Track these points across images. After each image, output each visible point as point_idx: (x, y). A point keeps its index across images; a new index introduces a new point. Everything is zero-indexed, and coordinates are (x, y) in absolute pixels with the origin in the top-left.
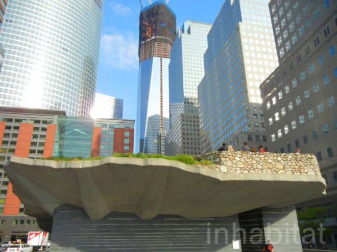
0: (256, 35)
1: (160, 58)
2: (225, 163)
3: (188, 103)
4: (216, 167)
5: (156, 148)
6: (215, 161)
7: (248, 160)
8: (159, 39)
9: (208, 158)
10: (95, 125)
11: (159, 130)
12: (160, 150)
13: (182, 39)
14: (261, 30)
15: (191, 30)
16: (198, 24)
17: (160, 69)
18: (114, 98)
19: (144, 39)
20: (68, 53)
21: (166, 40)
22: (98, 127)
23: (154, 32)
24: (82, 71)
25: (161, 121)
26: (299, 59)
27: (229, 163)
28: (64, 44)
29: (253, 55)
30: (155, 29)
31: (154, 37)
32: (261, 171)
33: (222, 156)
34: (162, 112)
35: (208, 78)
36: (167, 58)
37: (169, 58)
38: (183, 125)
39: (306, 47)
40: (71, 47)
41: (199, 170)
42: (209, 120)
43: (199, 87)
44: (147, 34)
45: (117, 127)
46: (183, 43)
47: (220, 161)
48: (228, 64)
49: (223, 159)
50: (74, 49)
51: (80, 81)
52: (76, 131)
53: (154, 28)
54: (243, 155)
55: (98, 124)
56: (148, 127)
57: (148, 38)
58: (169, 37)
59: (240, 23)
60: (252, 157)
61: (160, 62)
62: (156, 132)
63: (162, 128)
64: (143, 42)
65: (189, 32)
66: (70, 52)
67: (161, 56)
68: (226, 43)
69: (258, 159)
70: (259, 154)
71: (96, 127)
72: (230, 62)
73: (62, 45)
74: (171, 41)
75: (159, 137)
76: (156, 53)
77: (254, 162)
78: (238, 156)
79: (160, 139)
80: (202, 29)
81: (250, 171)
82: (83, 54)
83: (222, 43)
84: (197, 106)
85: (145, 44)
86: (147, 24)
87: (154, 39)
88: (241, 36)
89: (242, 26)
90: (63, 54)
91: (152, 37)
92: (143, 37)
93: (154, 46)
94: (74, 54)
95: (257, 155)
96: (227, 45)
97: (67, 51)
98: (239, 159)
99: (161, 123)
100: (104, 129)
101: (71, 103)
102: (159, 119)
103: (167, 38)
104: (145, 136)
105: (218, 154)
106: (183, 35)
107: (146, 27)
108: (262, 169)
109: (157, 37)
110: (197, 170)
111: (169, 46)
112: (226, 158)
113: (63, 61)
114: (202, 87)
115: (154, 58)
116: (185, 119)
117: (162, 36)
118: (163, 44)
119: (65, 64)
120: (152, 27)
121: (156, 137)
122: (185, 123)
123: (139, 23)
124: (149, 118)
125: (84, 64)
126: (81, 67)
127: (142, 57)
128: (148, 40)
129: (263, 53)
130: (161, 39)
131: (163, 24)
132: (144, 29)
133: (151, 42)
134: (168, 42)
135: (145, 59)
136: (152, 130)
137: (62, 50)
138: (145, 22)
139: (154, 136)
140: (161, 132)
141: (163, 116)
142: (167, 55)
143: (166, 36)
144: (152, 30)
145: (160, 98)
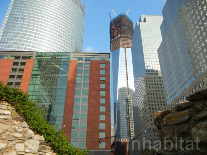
1: (124, 48)
5: (125, 108)
8: (123, 36)
10: (72, 59)
11: (126, 95)
12: (128, 109)
13: (140, 26)
19: (113, 38)
22: (74, 60)
23: (120, 32)
31: (119, 36)
37: (130, 48)
40: (64, 35)
43: (158, 51)
44: (115, 34)
45: (93, 59)
50: (66, 36)
53: (119, 30)
56: (119, 93)
57: (115, 37)
58: (129, 35)
61: (124, 51)
62: (125, 97)
63: (128, 94)
64: (112, 40)
65: (145, 21)
66: (63, 37)
73: (58, 33)
74: (131, 37)
75: (127, 101)
76: (122, 45)
79: (128, 102)
82: (72, 39)
85: (114, 41)
86: (115, 28)
87: (119, 37)
90: (58, 38)
91: (118, 35)
92: (113, 36)
93: (120, 41)
94: (65, 39)
97: (61, 36)
100: (80, 62)
102: (125, 90)
103: (128, 35)
104: (117, 100)
106: (140, 23)
109: (122, 35)
111: (130, 40)
113: (59, 43)
115: (120, 48)
117: (125, 34)
118: (126, 40)
119: (59, 45)
120: (118, 30)
121: (125, 100)
124: (119, 90)
127: (113, 48)
128: (116, 38)
130: (124, 36)
131: (125, 27)
132: (113, 31)
133: (118, 39)
134: (129, 38)
135: (114, 49)
136: (121, 95)
137: (57, 36)
138: (113, 27)
139: (123, 99)
140: (128, 96)
141: (129, 88)
142: (129, 46)
143: (127, 34)
144: (118, 31)
145: (126, 74)
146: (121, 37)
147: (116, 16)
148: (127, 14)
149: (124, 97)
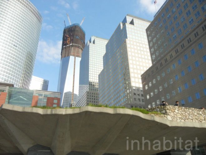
0: (135, 47)
1: (74, 57)
2: (169, 114)
3: (91, 85)
4: (164, 116)
6: (162, 112)
7: (183, 113)
9: (155, 110)
10: (35, 94)
11: (71, 101)
13: (90, 46)
14: (138, 44)
15: (95, 42)
16: (99, 39)
17: (74, 63)
18: (43, 79)
19: (65, 45)
20: (17, 48)
21: (79, 46)
22: (37, 96)
23: (72, 41)
24: (25, 60)
25: (72, 95)
26: (166, 60)
27: (172, 114)
28: (15, 42)
29: (134, 58)
30: (73, 40)
31: (71, 44)
32: (191, 120)
33: (167, 109)
34: (73, 90)
35: (105, 70)
36: (78, 57)
37: (80, 57)
38: (88, 98)
39: (170, 54)
40: (19, 45)
41: (153, 118)
42: (105, 96)
43: (99, 75)
44: (67, 42)
45: (49, 96)
46: (90, 48)
47: (166, 112)
48: (119, 62)
49: (168, 111)
50: (21, 46)
51: (23, 66)
52: (21, 98)
53: (72, 38)
54: (179, 109)
55: (36, 93)
56: (64, 99)
58: (81, 45)
59: (126, 39)
60: (185, 111)
61: (74, 59)
63: (73, 100)
64: (64, 46)
65: (94, 43)
67: (75, 56)
68: (118, 50)
69: (189, 112)
70: (189, 109)
71: (35, 96)
72: (120, 62)
73: (14, 43)
74: (82, 47)
75: (71, 106)
76: (72, 54)
77: (187, 114)
78: (177, 109)
80: (102, 41)
81: (185, 120)
82: (26, 50)
83: (114, 51)
84: (97, 87)
85: (65, 48)
86: (68, 36)
87: (71, 45)
88: (127, 47)
89: (128, 41)
90: (13, 48)
91: (70, 44)
92: (65, 43)
93: (71, 49)
94: (20, 49)
95: (188, 110)
96: (118, 51)
97: (16, 47)
98: (177, 112)
99: (72, 97)
100: (40, 97)
101: (15, 80)
102: (71, 94)
104: (62, 105)
105: (164, 108)
106: (90, 44)
107: (67, 38)
108: (192, 120)
109: (74, 44)
110: (152, 118)
111: (80, 50)
112: (169, 110)
113: (13, 53)
114: (101, 76)
115: (71, 56)
116: (89, 95)
117: (76, 44)
118: (77, 49)
119: (14, 55)
120: (71, 38)
121: (69, 106)
122: (89, 97)
123: (63, 35)
124: (65, 94)
125: (27, 56)
126: (25, 58)
127: (63, 55)
128: (68, 45)
129: (139, 58)
130: (76, 46)
131: (77, 37)
132: (66, 39)
133: (69, 47)
134: (80, 48)
135: (65, 56)
136: (66, 101)
137: (13, 46)
138: (67, 35)
139: (67, 104)
140: (72, 102)
141: (74, 93)
142: (78, 55)
143: (79, 44)
144: (71, 40)
145: (73, 81)
146: (72, 46)
147: (71, 24)
148: (81, 25)
149: (68, 103)
